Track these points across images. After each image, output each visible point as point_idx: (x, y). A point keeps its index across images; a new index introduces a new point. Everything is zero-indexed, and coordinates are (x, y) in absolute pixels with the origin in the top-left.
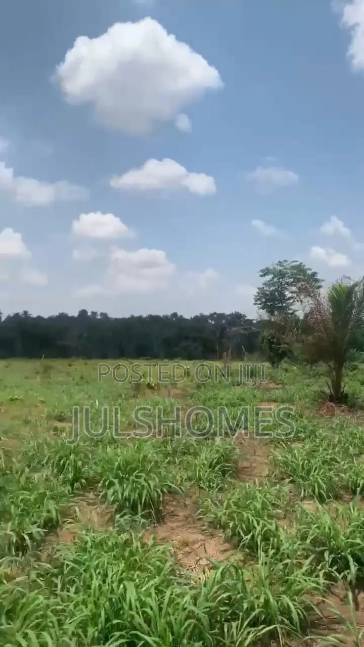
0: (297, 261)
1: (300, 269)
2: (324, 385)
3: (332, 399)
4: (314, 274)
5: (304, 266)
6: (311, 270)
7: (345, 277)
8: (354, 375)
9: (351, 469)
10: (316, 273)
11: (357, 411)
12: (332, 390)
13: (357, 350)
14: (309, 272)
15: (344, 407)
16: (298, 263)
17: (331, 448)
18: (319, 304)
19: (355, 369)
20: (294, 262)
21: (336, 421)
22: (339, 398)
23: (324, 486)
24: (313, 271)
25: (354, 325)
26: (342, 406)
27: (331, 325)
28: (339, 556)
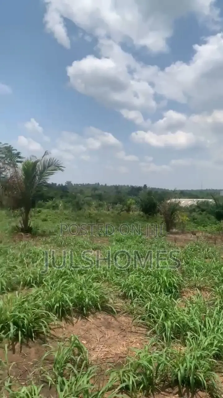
0: (7, 144)
1: (9, 149)
2: (18, 222)
3: (22, 230)
4: (19, 153)
5: (12, 147)
6: (16, 150)
7: (33, 156)
8: (39, 216)
9: (23, 271)
10: (20, 153)
11: (37, 237)
12: (23, 225)
13: (43, 201)
14: (15, 152)
15: (29, 235)
16: (8, 145)
17: (15, 260)
18: (16, 172)
19: (40, 212)
20: (5, 144)
21: (22, 243)
22: (27, 230)
23: (5, 283)
24: (18, 151)
25: (37, 186)
26: (28, 234)
27: (23, 186)
28: (6, 324)
